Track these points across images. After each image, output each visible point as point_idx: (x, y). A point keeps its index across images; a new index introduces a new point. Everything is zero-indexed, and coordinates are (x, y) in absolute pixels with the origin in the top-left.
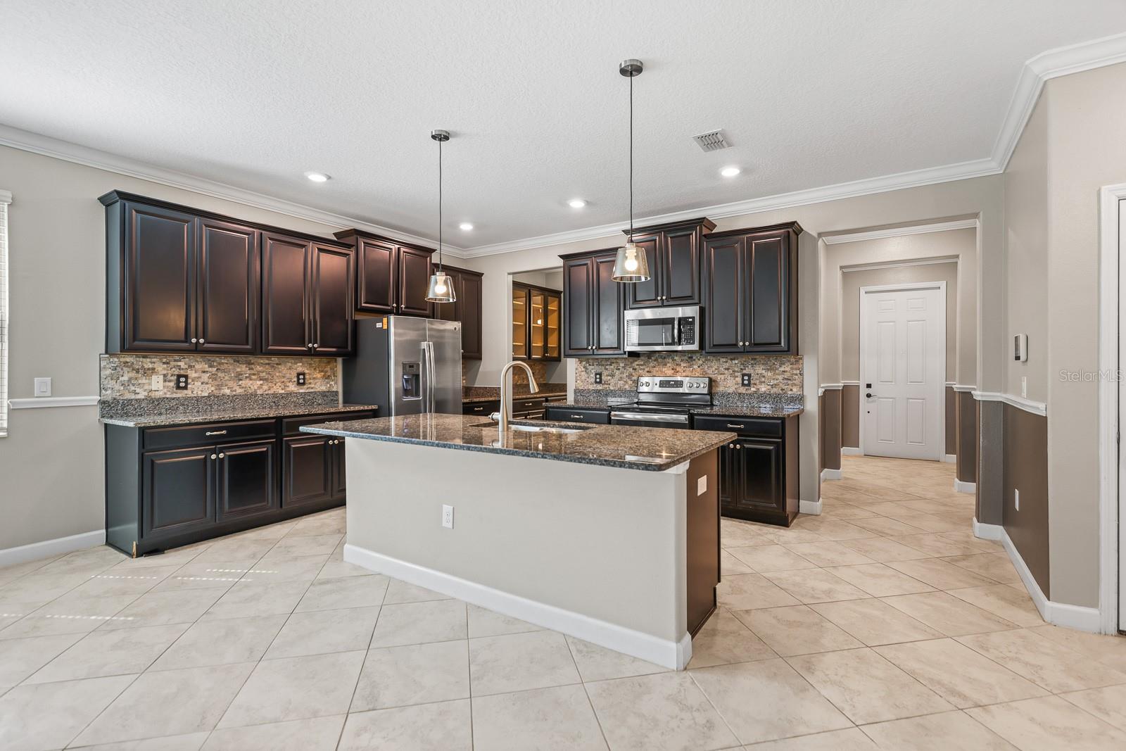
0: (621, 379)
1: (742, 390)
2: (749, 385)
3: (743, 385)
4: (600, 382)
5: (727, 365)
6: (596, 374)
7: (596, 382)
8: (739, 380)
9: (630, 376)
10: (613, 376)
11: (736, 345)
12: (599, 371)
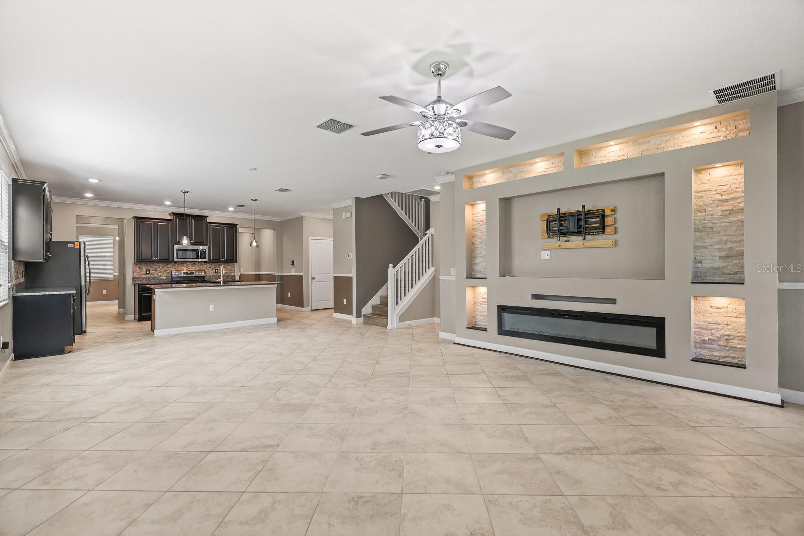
0: (160, 272)
1: (215, 275)
2: (217, 273)
3: (215, 273)
4: (149, 274)
5: (209, 266)
6: (146, 270)
7: (146, 274)
8: (214, 271)
9: (166, 271)
10: (156, 271)
11: (219, 259)
12: (148, 269)
